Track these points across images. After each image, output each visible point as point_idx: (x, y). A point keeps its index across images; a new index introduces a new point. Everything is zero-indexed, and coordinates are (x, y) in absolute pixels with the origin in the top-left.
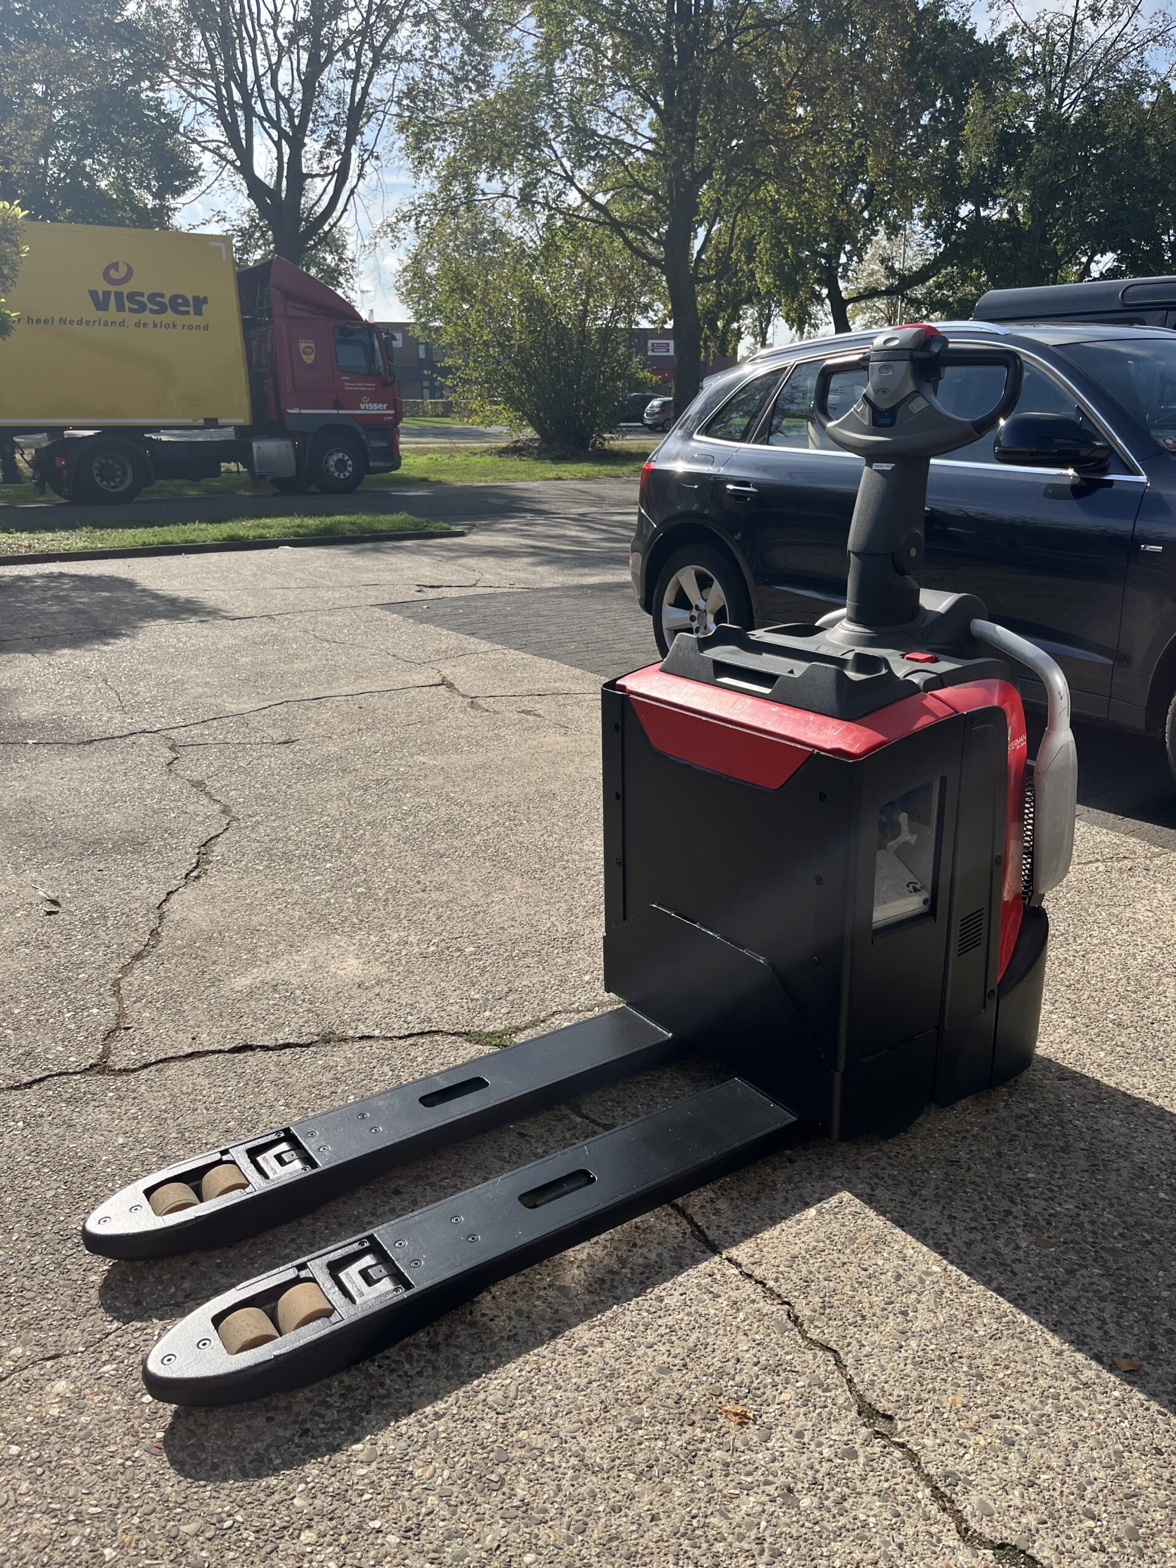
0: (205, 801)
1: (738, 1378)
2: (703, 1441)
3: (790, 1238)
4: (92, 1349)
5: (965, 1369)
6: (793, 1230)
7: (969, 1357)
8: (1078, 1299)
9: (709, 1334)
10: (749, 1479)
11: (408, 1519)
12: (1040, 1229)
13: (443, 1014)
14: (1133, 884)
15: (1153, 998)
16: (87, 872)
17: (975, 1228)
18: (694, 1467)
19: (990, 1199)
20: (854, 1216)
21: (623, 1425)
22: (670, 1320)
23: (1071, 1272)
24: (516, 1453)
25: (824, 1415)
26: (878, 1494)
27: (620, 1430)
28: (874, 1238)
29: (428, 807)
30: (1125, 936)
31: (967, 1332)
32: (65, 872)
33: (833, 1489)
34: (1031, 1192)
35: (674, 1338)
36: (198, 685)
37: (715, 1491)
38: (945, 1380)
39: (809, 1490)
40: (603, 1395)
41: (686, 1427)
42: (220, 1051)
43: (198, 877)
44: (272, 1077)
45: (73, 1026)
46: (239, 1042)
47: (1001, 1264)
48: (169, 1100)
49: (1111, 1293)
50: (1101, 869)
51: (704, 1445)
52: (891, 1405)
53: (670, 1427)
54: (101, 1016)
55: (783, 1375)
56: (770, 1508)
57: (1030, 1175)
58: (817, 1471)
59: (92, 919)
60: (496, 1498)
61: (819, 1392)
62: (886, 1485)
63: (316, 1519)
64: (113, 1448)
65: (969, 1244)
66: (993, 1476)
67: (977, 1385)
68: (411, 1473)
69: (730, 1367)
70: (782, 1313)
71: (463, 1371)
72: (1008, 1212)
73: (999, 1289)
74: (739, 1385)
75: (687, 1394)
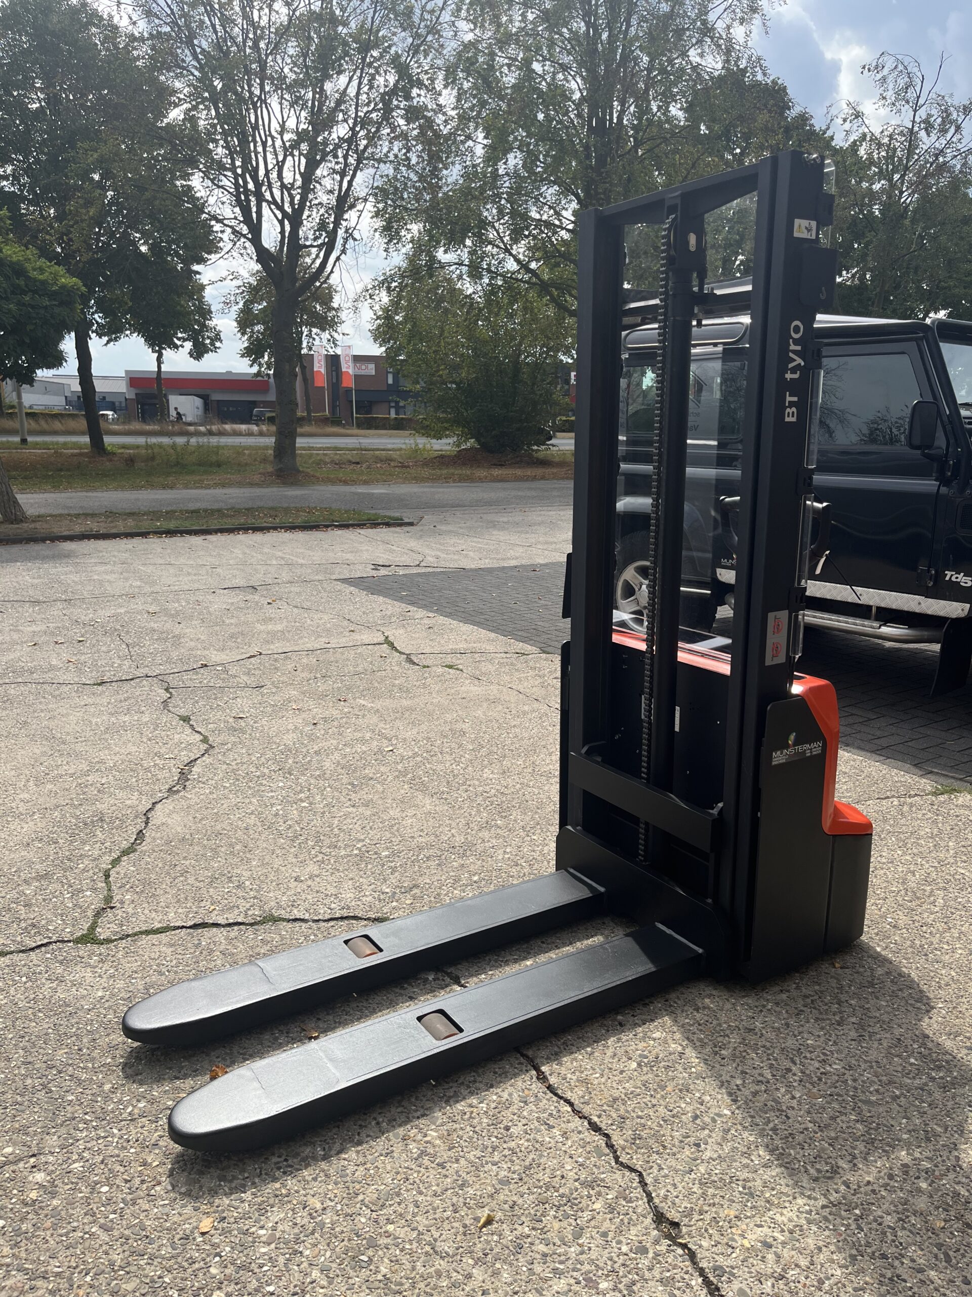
0: (188, 731)
1: (561, 1191)
2: (529, 1236)
3: (615, 1085)
4: (65, 1150)
5: (741, 1189)
6: (616, 1078)
7: (744, 1180)
8: (836, 1138)
9: (541, 1156)
10: (562, 1267)
11: (295, 1286)
12: (812, 1084)
13: (359, 903)
14: (920, 816)
15: (925, 906)
16: (91, 785)
17: (761, 1082)
18: (520, 1256)
19: (776, 1060)
20: (666, 1069)
21: (468, 1222)
22: (512, 1144)
23: (833, 1118)
24: (383, 1241)
25: (626, 1221)
26: (661, 1281)
27: (465, 1226)
28: (680, 1087)
29: (363, 741)
30: (907, 857)
31: (745, 1161)
32: (74, 785)
33: (626, 1276)
34: (808, 1055)
35: (515, 1158)
36: (191, 640)
37: (534, 1274)
38: (723, 1197)
39: (607, 1276)
40: (455, 1199)
41: (516, 1226)
42: (183, 927)
43: (178, 791)
44: (222, 947)
45: (70, 905)
46: (198, 921)
47: (778, 1110)
48: (139, 963)
49: (862, 1135)
50: (895, 803)
51: (529, 1240)
52: (678, 1215)
53: (504, 1226)
54: (92, 900)
55: (597, 1189)
56: (576, 1288)
57: (809, 1042)
58: (615, 1262)
59: (92, 822)
60: (364, 1273)
61: (624, 1203)
62: (668, 1274)
63: (226, 1283)
64: (75, 1224)
65: (755, 1094)
66: (753, 1270)
67: (748, 1201)
68: (301, 1252)
69: (556, 1182)
70: (602, 1142)
71: (348, 1179)
72: (789, 1070)
73: (774, 1130)
74: (562, 1196)
75: (520, 1201)
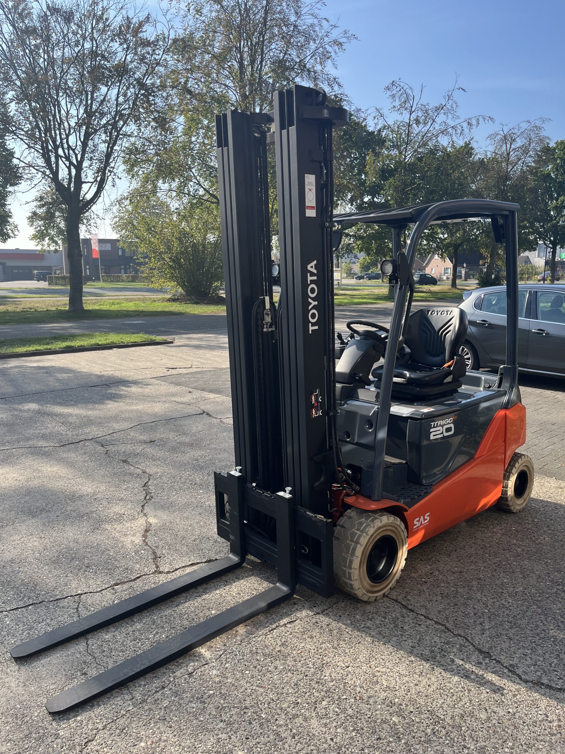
0: (132, 468)
1: (437, 647)
3: (436, 606)
5: (505, 637)
6: (436, 603)
7: (505, 634)
8: (532, 615)
9: (422, 636)
12: (514, 596)
17: (494, 598)
19: (495, 589)
20: (453, 598)
21: (408, 663)
22: (408, 633)
23: (528, 608)
24: (378, 674)
25: (468, 654)
28: (462, 604)
34: (507, 586)
35: (412, 638)
38: (500, 641)
40: (397, 656)
42: (202, 563)
43: (150, 499)
45: (138, 558)
47: (505, 607)
49: (541, 613)
52: (487, 649)
54: (147, 554)
55: (451, 644)
56: (462, 679)
57: (505, 581)
58: (473, 668)
60: (378, 686)
61: (464, 648)
62: (494, 669)
64: (245, 687)
65: (494, 603)
66: (524, 664)
67: (510, 641)
68: (347, 683)
69: (433, 644)
70: (443, 628)
71: (348, 654)
72: (502, 593)
73: (507, 615)
74: (439, 648)
75: (424, 653)
